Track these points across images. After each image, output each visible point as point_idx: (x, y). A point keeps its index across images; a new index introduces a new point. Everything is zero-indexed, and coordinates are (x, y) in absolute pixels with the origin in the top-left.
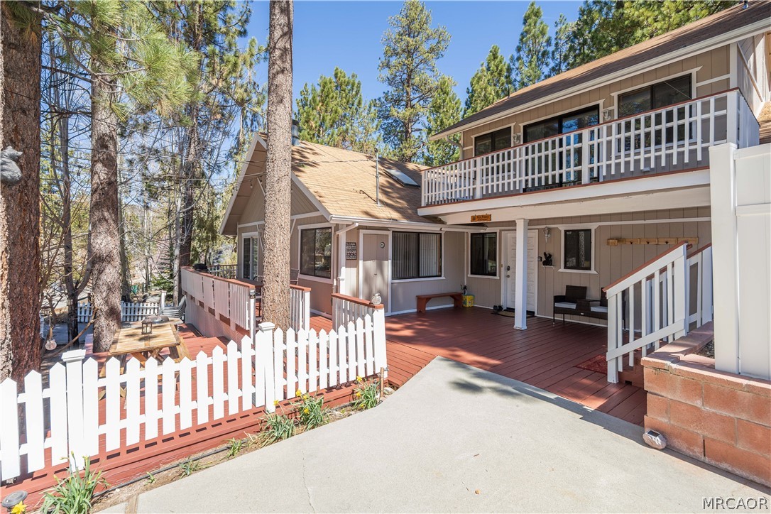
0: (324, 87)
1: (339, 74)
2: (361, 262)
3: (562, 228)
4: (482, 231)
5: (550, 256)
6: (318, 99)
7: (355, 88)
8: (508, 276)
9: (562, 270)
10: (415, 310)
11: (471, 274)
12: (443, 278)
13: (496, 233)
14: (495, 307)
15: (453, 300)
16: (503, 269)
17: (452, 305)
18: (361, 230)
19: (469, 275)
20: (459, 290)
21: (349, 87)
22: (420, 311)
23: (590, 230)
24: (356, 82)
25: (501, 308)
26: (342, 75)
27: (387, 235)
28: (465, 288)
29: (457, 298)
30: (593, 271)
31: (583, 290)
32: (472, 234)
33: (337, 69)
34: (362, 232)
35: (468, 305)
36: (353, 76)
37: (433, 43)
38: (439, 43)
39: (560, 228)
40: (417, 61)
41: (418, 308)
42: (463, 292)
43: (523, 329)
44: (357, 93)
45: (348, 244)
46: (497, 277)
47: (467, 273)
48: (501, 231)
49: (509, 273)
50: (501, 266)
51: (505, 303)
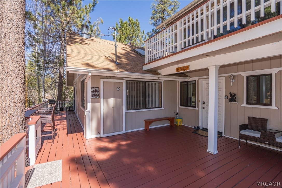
0: (121, 23)
1: (130, 19)
2: (102, 100)
3: (245, 74)
4: (187, 80)
5: (235, 95)
6: (119, 29)
7: (137, 25)
8: (204, 108)
9: (244, 105)
10: (144, 129)
11: (181, 106)
12: (162, 108)
13: (195, 81)
14: (195, 127)
15: (169, 121)
16: (200, 103)
17: (169, 124)
18: (101, 79)
19: (180, 107)
20: (173, 116)
21: (135, 25)
22: (146, 129)
23: (271, 75)
24: (138, 23)
25: (198, 127)
26: (132, 20)
27: (122, 83)
28: (177, 114)
29: (171, 120)
30: (273, 107)
31: (265, 121)
32: (181, 82)
33: (129, 17)
34: (102, 81)
35: (178, 124)
36: (136, 20)
37: (172, 7)
38: (175, 6)
39: (243, 75)
40: (166, 15)
41: (145, 127)
42: (175, 116)
43: (214, 154)
44: (138, 27)
45: (92, 88)
46: (197, 109)
47: (179, 106)
48: (198, 79)
49: (204, 106)
50: (199, 101)
51: (201, 125)
